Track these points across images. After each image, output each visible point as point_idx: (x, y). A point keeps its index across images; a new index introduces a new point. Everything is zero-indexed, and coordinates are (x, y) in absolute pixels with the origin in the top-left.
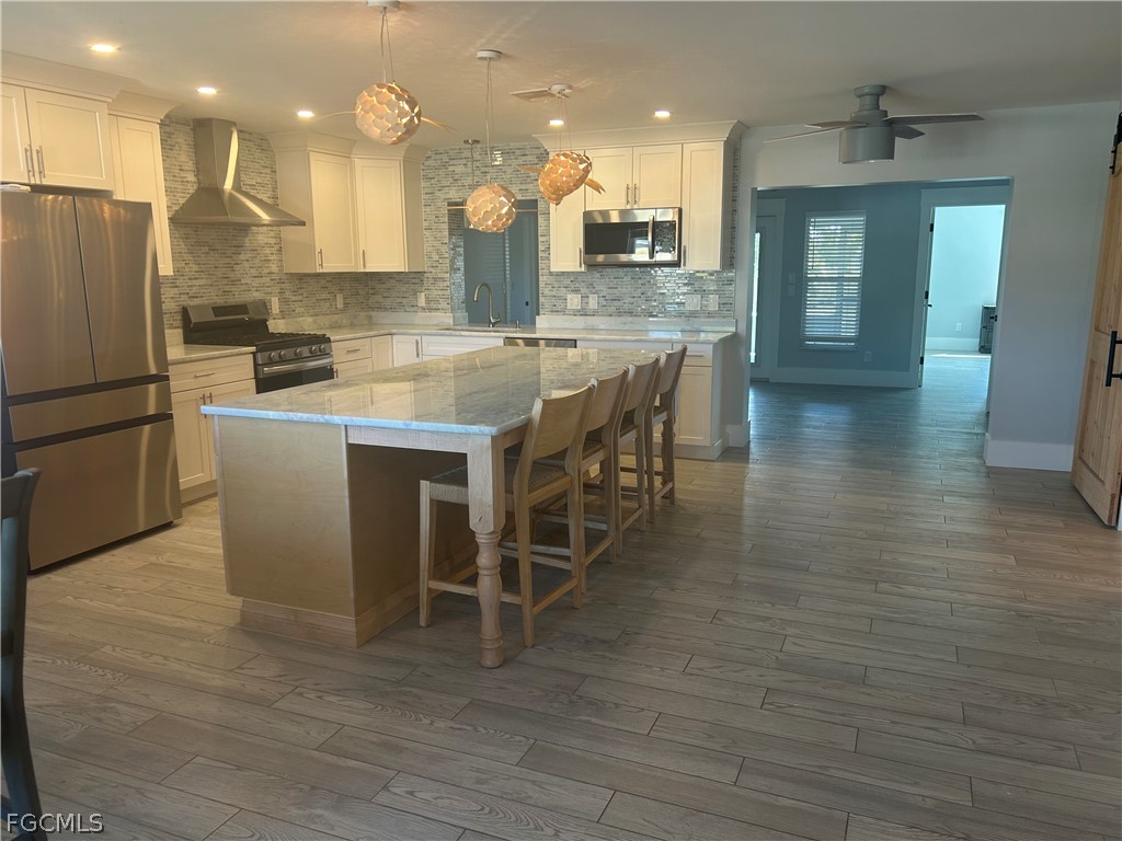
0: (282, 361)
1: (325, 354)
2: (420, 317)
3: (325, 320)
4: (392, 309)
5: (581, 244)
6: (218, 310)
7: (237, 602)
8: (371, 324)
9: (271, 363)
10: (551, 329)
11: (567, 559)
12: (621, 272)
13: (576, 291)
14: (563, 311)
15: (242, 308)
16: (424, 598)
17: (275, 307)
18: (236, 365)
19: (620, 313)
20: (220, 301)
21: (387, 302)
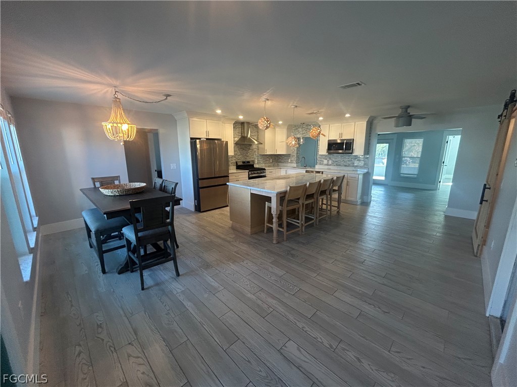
0: (254, 174)
1: (264, 172)
2: (289, 165)
3: (267, 165)
4: (283, 163)
5: (327, 148)
6: (243, 162)
7: (231, 222)
8: (278, 166)
9: (252, 174)
10: (319, 169)
11: (298, 223)
12: (338, 155)
13: (326, 159)
14: (322, 164)
15: (249, 162)
16: (265, 227)
17: (256, 162)
18: (245, 174)
19: (337, 165)
20: (244, 161)
21: (282, 161)
